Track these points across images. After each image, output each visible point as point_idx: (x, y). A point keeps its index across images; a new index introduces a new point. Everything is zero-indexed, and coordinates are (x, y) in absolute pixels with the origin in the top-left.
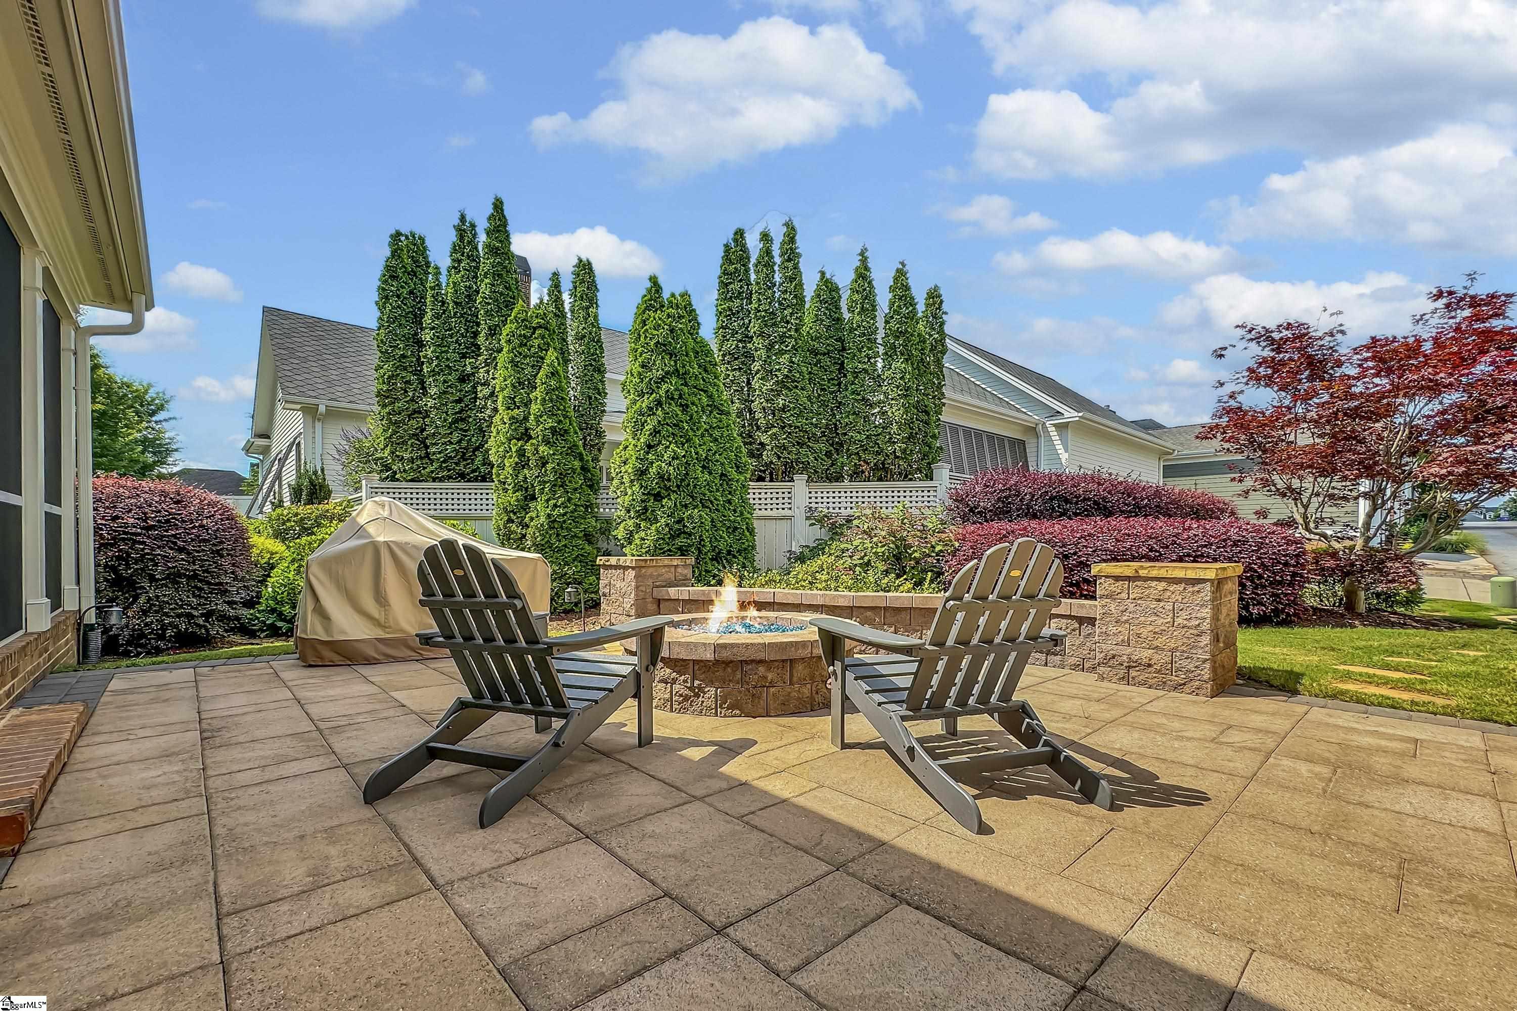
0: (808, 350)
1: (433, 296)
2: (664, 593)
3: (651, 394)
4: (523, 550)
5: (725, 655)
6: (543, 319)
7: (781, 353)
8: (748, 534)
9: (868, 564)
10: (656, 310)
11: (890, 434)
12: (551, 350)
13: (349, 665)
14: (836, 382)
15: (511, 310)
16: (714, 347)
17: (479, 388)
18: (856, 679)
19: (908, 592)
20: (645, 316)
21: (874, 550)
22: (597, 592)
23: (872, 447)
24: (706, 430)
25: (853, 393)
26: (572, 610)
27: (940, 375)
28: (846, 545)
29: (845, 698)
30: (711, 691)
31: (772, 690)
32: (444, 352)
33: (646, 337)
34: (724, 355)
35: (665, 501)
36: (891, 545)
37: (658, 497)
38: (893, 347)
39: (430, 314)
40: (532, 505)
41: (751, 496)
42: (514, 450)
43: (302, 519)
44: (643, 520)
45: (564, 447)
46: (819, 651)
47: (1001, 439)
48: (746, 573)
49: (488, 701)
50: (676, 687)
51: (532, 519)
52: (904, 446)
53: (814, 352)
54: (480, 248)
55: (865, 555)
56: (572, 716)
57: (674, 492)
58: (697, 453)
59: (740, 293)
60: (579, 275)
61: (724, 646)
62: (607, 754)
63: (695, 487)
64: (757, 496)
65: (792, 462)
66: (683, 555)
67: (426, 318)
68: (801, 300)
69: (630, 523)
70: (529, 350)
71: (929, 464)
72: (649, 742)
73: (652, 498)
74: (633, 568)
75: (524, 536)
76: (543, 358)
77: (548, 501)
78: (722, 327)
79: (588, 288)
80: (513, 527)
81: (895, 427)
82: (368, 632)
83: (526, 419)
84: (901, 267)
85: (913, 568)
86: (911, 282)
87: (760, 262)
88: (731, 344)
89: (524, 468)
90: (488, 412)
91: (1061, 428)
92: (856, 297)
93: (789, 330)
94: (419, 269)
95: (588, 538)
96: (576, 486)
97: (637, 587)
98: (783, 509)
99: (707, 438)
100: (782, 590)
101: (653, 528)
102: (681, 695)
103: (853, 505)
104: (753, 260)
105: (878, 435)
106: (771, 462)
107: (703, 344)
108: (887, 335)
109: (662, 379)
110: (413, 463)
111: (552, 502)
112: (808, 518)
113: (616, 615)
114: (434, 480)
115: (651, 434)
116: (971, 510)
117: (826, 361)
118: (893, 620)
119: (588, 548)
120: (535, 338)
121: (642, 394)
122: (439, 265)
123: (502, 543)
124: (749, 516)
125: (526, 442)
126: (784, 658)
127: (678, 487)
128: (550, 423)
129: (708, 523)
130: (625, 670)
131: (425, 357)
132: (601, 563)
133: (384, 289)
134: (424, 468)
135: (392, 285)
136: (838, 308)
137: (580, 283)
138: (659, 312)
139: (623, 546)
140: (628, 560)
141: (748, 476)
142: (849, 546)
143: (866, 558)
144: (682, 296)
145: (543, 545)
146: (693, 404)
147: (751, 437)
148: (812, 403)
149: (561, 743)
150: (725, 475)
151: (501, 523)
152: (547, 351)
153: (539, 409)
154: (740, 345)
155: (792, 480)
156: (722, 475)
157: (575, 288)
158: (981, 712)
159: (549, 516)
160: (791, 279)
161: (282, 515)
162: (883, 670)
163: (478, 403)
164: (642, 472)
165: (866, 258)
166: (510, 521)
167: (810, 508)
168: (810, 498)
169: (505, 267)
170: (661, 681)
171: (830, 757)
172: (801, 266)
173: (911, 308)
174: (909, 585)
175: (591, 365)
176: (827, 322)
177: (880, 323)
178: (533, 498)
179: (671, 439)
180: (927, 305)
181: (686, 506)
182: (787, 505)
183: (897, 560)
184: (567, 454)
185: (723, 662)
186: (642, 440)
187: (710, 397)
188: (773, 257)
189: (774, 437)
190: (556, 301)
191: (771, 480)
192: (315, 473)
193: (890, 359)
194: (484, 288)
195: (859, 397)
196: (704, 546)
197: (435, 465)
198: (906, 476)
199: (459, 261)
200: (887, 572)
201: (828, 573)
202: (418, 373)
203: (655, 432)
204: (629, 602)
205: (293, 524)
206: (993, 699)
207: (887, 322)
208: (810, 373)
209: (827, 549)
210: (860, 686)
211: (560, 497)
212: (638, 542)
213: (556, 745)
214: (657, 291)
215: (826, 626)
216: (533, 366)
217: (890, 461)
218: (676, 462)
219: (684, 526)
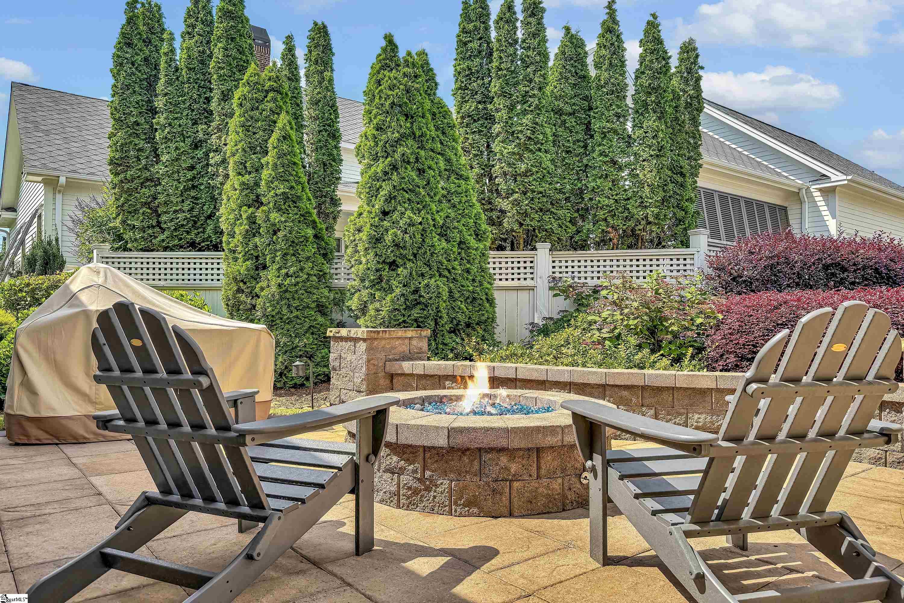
0: (552, 110)
1: (166, 62)
2: (397, 367)
3: (387, 158)
4: (252, 321)
5: (460, 441)
6: (275, 82)
7: (524, 112)
8: (488, 305)
9: (618, 337)
10: (392, 70)
11: (641, 197)
12: (283, 115)
13: (57, 444)
14: (582, 144)
15: (244, 74)
16: (453, 110)
17: (211, 155)
18: (622, 478)
19: (665, 369)
20: (380, 76)
21: (625, 323)
22: (327, 366)
23: (622, 213)
24: (444, 196)
25: (601, 155)
26: (302, 385)
27: (696, 135)
28: (593, 317)
29: (607, 500)
30: (444, 484)
31: (516, 484)
32: (176, 118)
33: (380, 97)
34: (463, 118)
35: (400, 270)
36: (645, 318)
37: (393, 265)
38: (645, 105)
39: (162, 81)
40: (262, 273)
41: (491, 265)
42: (244, 216)
43: (33, 290)
44: (378, 290)
45: (296, 214)
46: (572, 438)
47: (760, 205)
48: (485, 347)
49: (176, 498)
50: (405, 479)
51: (262, 289)
52: (656, 210)
53: (559, 112)
54: (214, 12)
55: (615, 328)
56: (271, 521)
57: (409, 260)
58: (434, 220)
59: (480, 52)
60: (314, 39)
61: (461, 430)
62: (316, 564)
63: (432, 255)
64: (497, 265)
65: (534, 230)
66: (418, 326)
67: (159, 85)
68: (545, 56)
69: (365, 292)
70: (261, 114)
71: (685, 229)
72: (369, 548)
73: (387, 267)
74: (364, 340)
75: (254, 307)
76: (275, 122)
77: (280, 269)
78: (460, 88)
79: (323, 52)
80: (243, 297)
81: (647, 189)
82: (78, 408)
83: (257, 184)
84: (651, 19)
85: (670, 343)
86: (663, 35)
87: (502, 19)
88: (471, 106)
89: (254, 236)
90: (220, 179)
91: (828, 193)
92: (603, 52)
93: (532, 89)
94: (154, 36)
95: (321, 309)
96: (309, 255)
97: (368, 361)
98: (525, 279)
99: (445, 205)
100: (524, 366)
101: (388, 298)
102: (409, 488)
103: (600, 275)
104: (494, 17)
105: (628, 199)
106: (512, 230)
107: (441, 105)
108: (637, 92)
109: (397, 141)
110: (144, 232)
111: (284, 271)
112: (551, 288)
113: (345, 391)
114: (165, 249)
115: (387, 200)
116: (734, 279)
117: (571, 121)
118: (653, 400)
119: (320, 319)
120: (267, 101)
121: (376, 158)
122: (173, 31)
123: (231, 314)
124: (489, 286)
125: (258, 208)
126: (530, 446)
127: (415, 255)
128: (282, 188)
129: (445, 295)
130: (340, 460)
131: (158, 123)
132: (331, 334)
133: (119, 57)
134: (156, 237)
135: (127, 53)
136: (584, 65)
137: (315, 47)
138: (394, 71)
139: (357, 317)
140: (360, 332)
141: (488, 244)
142: (597, 318)
143: (617, 331)
144: (419, 54)
145: (273, 316)
146: (430, 168)
147: (490, 203)
148: (556, 166)
149: (255, 555)
150: (464, 243)
151: (230, 293)
152: (278, 114)
153: (271, 175)
154: (480, 106)
155: (534, 249)
156: (461, 243)
157: (310, 52)
158: (787, 526)
159: (280, 285)
160: (534, 35)
161: (14, 285)
162: (655, 467)
163: (210, 170)
164: (377, 239)
165: (614, 11)
166: (240, 291)
167: (554, 278)
168: (554, 267)
169: (239, 31)
170: (386, 471)
171: (590, 576)
172: (545, 21)
173: (664, 62)
174: (666, 362)
175: (326, 131)
176: (572, 81)
177: (630, 81)
178: (265, 267)
179: (406, 205)
180: (681, 60)
181: (423, 275)
182: (529, 276)
183: (651, 334)
184: (299, 222)
185: (459, 450)
186: (377, 207)
187: (448, 161)
188: (515, 13)
189: (516, 203)
190: (290, 65)
191: (512, 249)
192: (49, 243)
193: (641, 117)
194: (218, 52)
195: (607, 159)
196: (441, 317)
197: (167, 233)
198: (659, 244)
199: (193, 26)
200: (640, 347)
201: (574, 347)
202: (150, 139)
203: (390, 198)
204: (359, 377)
205: (24, 294)
206: (803, 510)
207: (637, 78)
208: (554, 135)
209: (572, 322)
210: (628, 488)
211: (291, 266)
212: (372, 313)
213: (250, 557)
214: (393, 50)
215: (580, 410)
216: (264, 130)
217: (641, 227)
218: (411, 229)
219: (420, 296)
